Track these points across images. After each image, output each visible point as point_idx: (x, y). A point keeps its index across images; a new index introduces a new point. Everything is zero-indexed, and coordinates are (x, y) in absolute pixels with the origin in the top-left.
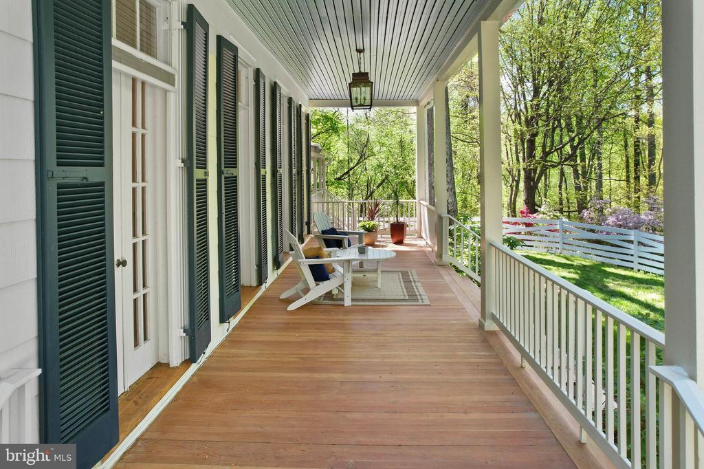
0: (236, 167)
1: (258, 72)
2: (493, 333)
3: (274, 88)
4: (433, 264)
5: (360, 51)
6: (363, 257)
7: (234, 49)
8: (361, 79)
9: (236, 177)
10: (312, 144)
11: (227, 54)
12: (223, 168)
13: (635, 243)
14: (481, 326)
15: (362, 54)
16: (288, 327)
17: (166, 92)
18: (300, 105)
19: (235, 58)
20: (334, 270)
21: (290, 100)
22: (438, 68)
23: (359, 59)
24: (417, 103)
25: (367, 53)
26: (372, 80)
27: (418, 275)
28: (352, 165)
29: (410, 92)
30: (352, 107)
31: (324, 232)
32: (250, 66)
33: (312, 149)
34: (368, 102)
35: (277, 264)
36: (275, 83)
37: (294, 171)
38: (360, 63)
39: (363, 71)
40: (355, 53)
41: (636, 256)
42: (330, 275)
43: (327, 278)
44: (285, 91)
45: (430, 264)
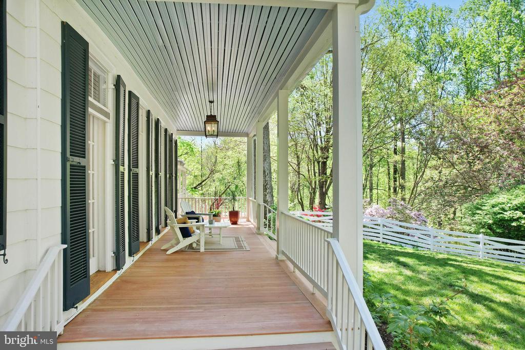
0: (138, 168)
1: (148, 112)
2: (283, 261)
3: (157, 122)
4: (254, 234)
5: (211, 102)
6: (211, 226)
7: (137, 99)
8: (211, 119)
9: (138, 174)
10: (178, 160)
11: (134, 101)
12: (131, 168)
13: (381, 225)
14: (277, 258)
15: (212, 104)
16: (167, 260)
17: (105, 122)
18: (172, 134)
19: (138, 104)
20: (194, 232)
21: (166, 130)
22: (259, 113)
23: (211, 107)
24: (247, 135)
25: (215, 103)
26: (219, 120)
27: (245, 238)
28: (204, 179)
29: (243, 128)
30: (206, 136)
31: (187, 213)
32: (144, 109)
33: (179, 163)
34: (216, 133)
35: (158, 232)
36: (158, 119)
37: (168, 176)
38: (211, 109)
39: (213, 114)
40: (208, 103)
41: (381, 234)
42: (192, 235)
43: (190, 236)
44: (163, 124)
45: (253, 234)
